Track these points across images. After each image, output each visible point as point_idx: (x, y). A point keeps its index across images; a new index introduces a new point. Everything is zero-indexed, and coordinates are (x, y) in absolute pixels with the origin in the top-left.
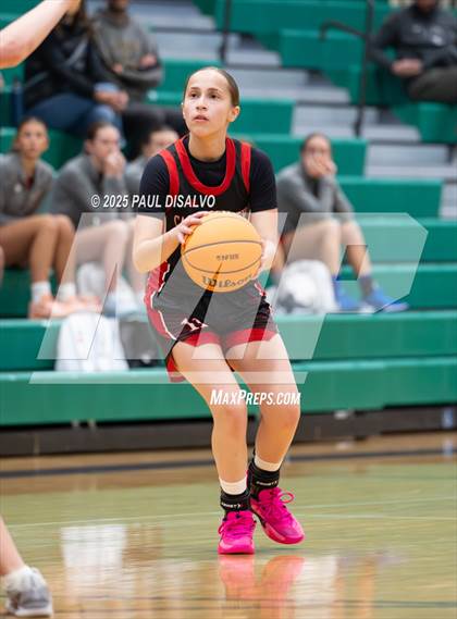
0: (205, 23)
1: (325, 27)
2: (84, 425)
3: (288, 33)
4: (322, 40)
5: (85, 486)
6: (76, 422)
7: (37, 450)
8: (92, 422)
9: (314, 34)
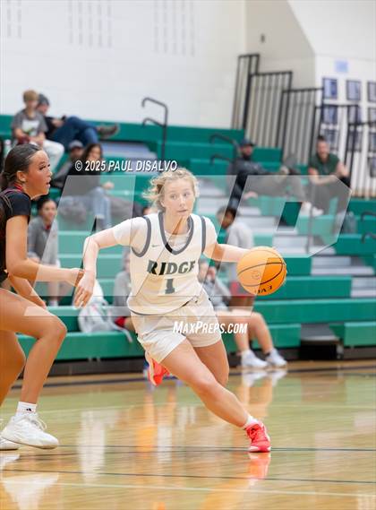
0: (152, 156)
1: (213, 158)
2: (95, 360)
3: (194, 161)
4: (211, 164)
5: (95, 391)
6: (90, 358)
7: (71, 372)
8: (98, 358)
9: (207, 161)
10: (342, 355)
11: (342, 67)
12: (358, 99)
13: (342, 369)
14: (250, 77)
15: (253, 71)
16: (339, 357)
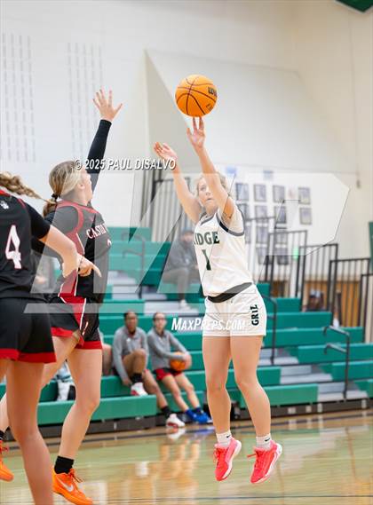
1: (124, 253)
9: (121, 255)
10: (239, 416)
11: (232, 171)
12: (247, 199)
13: (239, 427)
14: (154, 183)
15: (157, 178)
16: (236, 417)
